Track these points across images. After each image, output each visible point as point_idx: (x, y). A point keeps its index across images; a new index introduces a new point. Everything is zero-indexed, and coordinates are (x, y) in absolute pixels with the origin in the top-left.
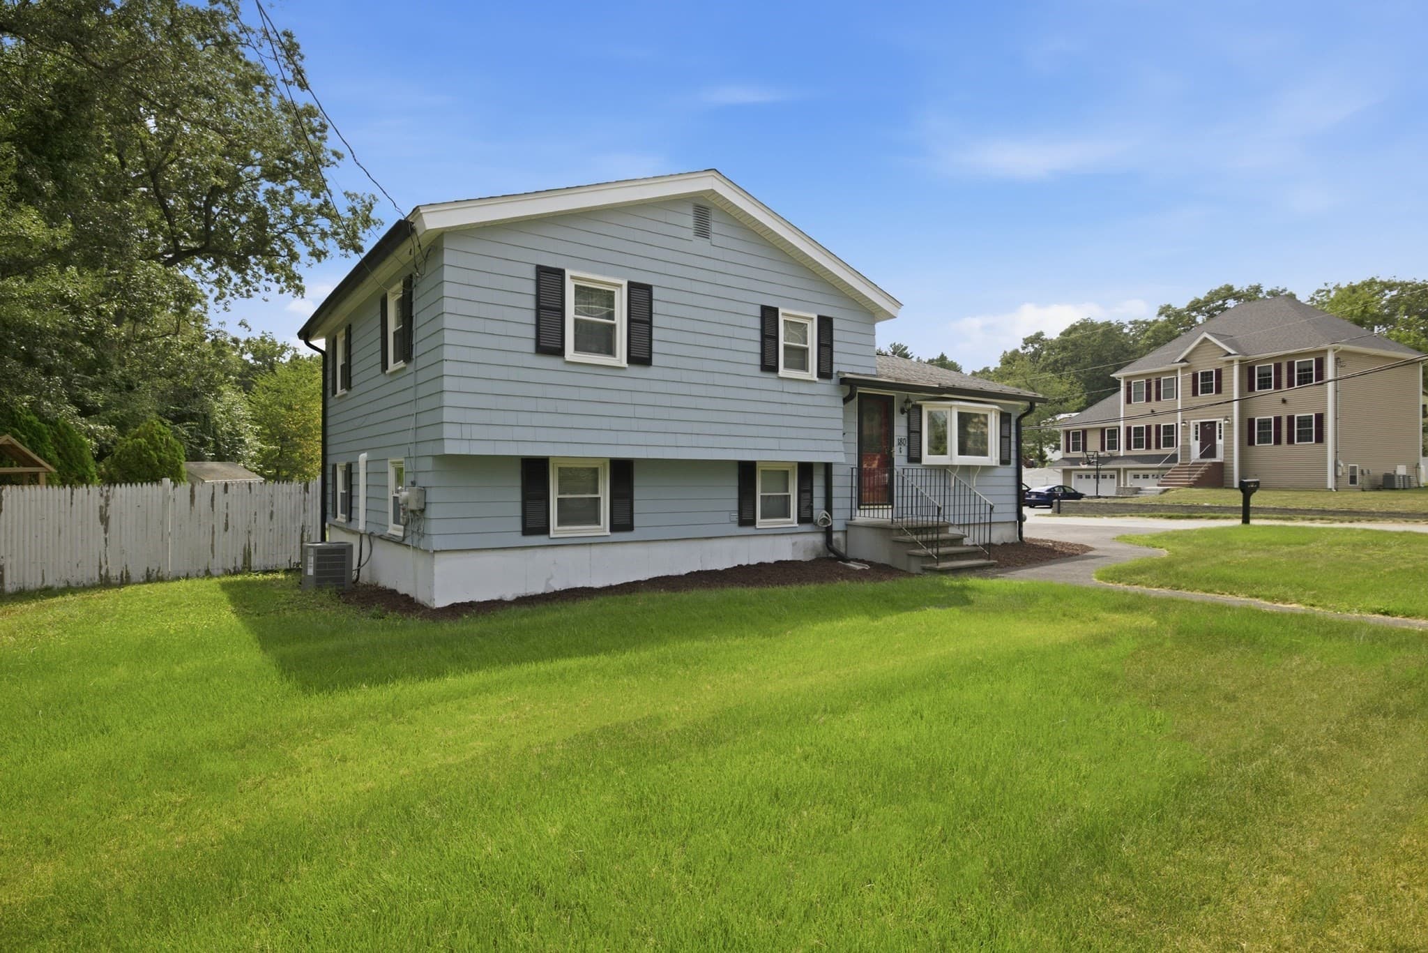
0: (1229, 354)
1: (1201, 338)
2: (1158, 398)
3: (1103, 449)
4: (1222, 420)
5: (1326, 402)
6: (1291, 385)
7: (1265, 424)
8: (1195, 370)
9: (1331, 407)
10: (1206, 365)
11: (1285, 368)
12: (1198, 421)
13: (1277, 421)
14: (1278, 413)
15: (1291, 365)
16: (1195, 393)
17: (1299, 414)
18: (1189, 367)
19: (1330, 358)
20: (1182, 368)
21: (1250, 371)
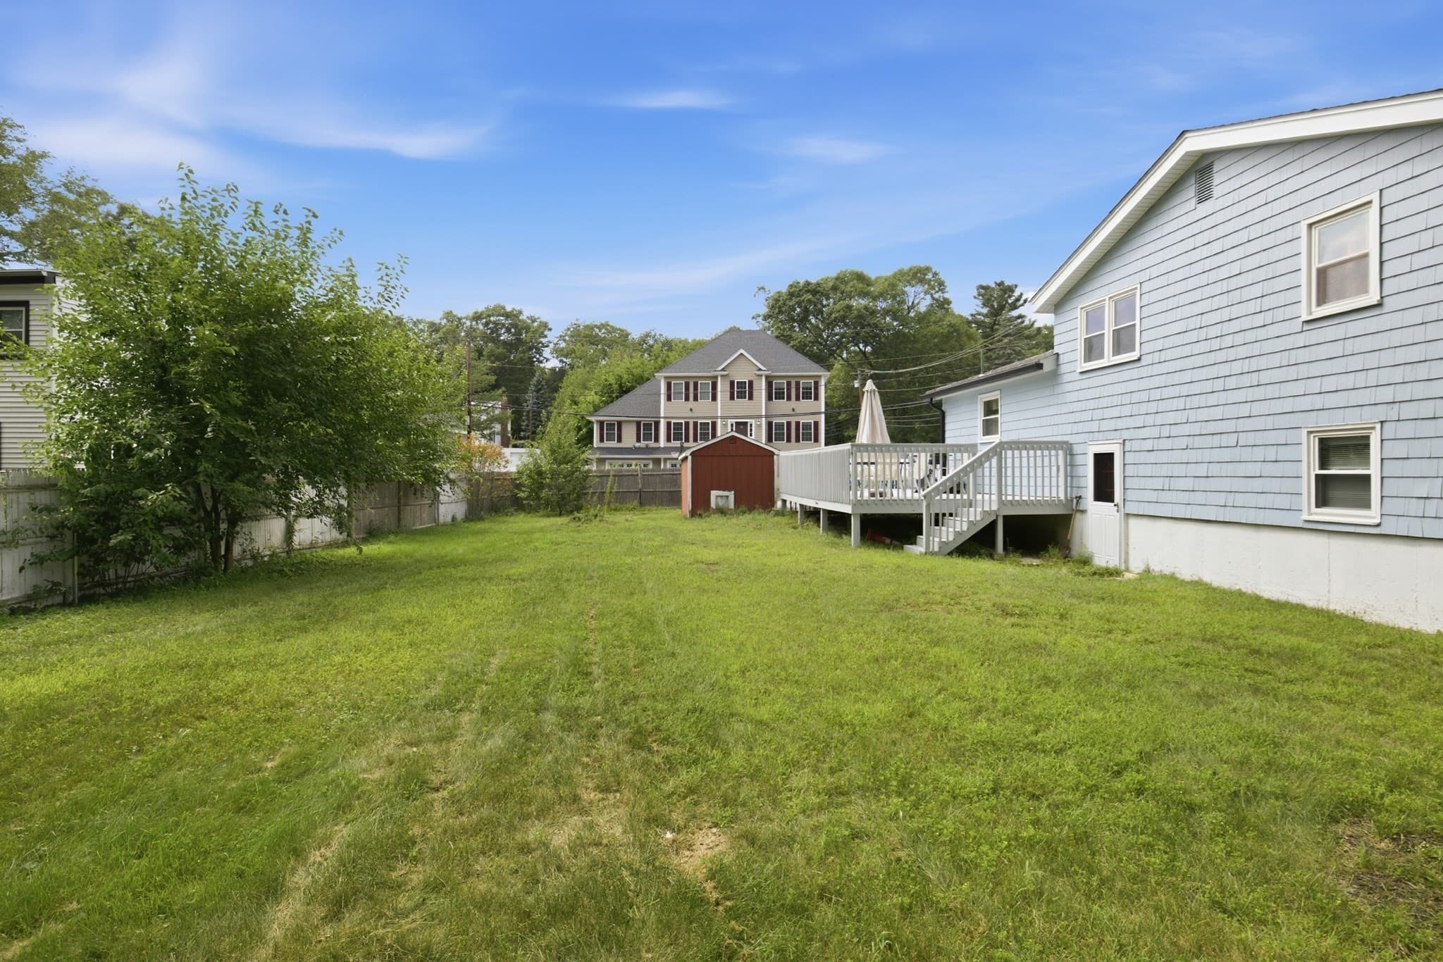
0: (760, 370)
1: (738, 353)
2: (696, 399)
3: (638, 440)
4: (753, 421)
5: (820, 413)
6: (798, 399)
7: (780, 426)
8: (732, 379)
9: (823, 416)
10: (741, 376)
11: (793, 385)
12: (734, 421)
13: (789, 424)
14: (789, 419)
15: (798, 384)
16: (732, 398)
17: (803, 420)
18: (727, 375)
19: (823, 382)
20: (722, 376)
21: (769, 385)
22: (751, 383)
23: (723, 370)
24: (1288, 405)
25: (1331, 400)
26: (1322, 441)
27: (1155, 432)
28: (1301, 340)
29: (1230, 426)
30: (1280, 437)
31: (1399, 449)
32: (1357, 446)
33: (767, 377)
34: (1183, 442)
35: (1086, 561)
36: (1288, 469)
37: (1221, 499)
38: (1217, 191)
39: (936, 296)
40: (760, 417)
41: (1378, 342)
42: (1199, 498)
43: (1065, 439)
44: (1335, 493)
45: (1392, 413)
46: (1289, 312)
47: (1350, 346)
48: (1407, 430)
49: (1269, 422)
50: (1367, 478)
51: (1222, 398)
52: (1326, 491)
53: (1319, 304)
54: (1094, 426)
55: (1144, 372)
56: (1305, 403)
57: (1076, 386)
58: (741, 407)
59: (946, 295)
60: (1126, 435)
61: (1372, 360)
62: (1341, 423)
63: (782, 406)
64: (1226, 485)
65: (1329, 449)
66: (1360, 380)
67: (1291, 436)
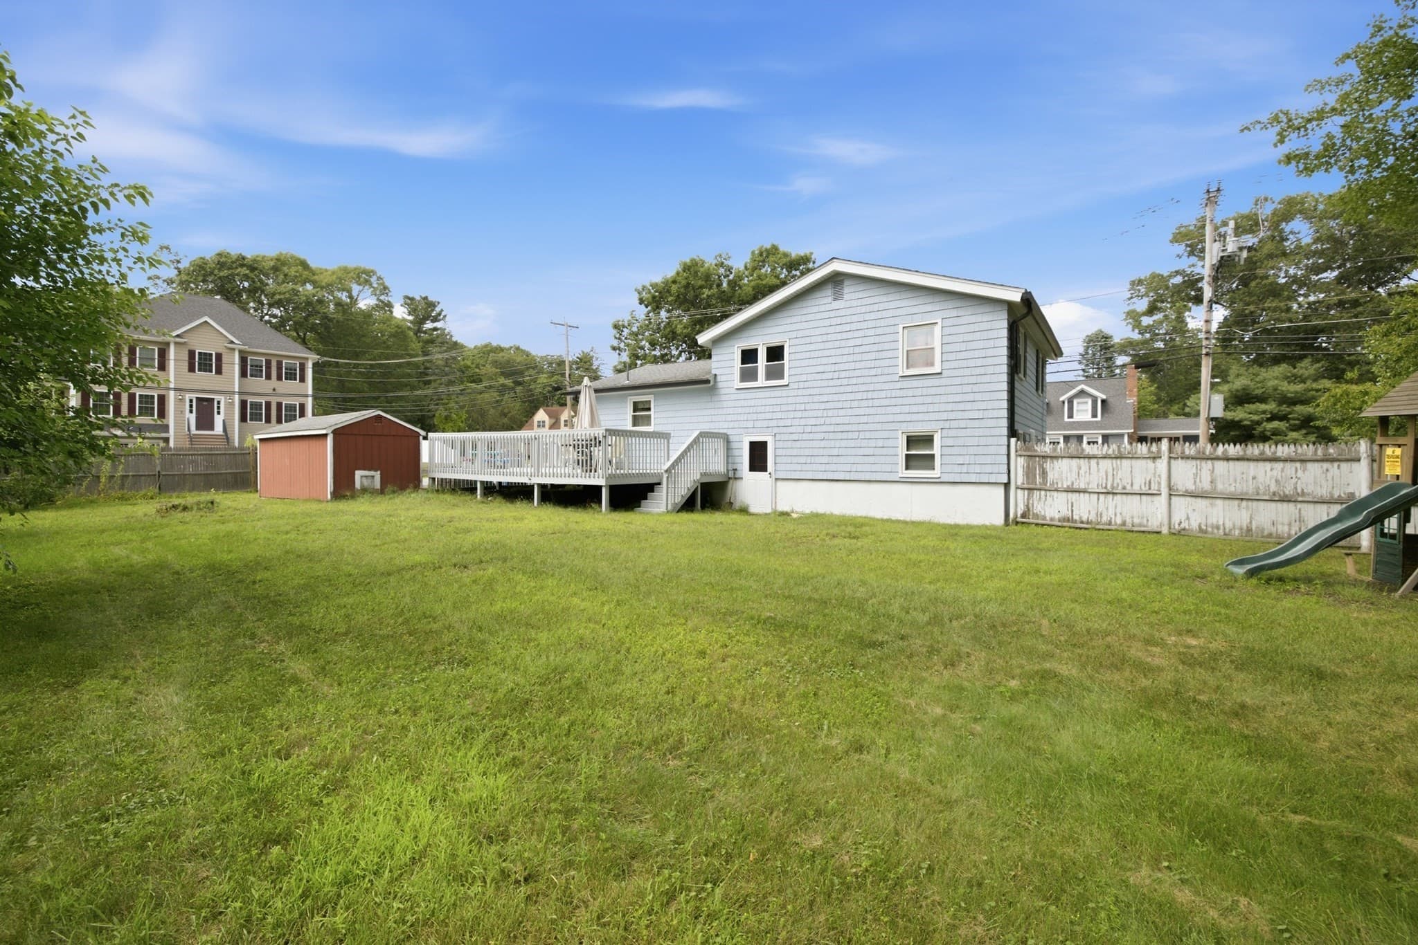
1: (201, 320)
4: (222, 398)
5: (307, 396)
6: (279, 378)
7: (256, 406)
8: (192, 348)
9: (310, 400)
10: (204, 345)
11: (274, 364)
12: (194, 396)
13: (268, 404)
14: (268, 399)
15: (279, 364)
16: (192, 369)
17: (286, 401)
18: (185, 343)
19: (310, 365)
20: (176, 343)
21: (243, 361)
22: (219, 356)
23: (178, 336)
24: (891, 418)
25: (915, 417)
26: (908, 437)
27: (800, 429)
28: (899, 385)
29: (855, 428)
30: (885, 434)
31: (950, 442)
32: (928, 440)
33: (241, 352)
34: (821, 436)
35: (744, 511)
36: (891, 451)
37: (848, 468)
38: (846, 297)
39: (382, 298)
40: (233, 393)
41: (939, 390)
42: (833, 467)
43: (725, 431)
44: (912, 463)
45: (947, 425)
46: (891, 370)
47: (925, 391)
48: (953, 433)
49: (879, 427)
50: (933, 456)
51: (850, 412)
52: (910, 461)
53: (908, 368)
54: (750, 424)
55: (792, 393)
56: (900, 418)
57: (733, 397)
58: (205, 380)
59: (390, 299)
60: (776, 430)
61: (937, 399)
62: (919, 429)
63: (259, 384)
64: (852, 460)
65: (912, 441)
66: (931, 408)
67: (892, 434)
